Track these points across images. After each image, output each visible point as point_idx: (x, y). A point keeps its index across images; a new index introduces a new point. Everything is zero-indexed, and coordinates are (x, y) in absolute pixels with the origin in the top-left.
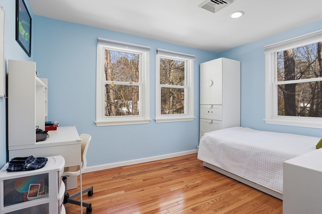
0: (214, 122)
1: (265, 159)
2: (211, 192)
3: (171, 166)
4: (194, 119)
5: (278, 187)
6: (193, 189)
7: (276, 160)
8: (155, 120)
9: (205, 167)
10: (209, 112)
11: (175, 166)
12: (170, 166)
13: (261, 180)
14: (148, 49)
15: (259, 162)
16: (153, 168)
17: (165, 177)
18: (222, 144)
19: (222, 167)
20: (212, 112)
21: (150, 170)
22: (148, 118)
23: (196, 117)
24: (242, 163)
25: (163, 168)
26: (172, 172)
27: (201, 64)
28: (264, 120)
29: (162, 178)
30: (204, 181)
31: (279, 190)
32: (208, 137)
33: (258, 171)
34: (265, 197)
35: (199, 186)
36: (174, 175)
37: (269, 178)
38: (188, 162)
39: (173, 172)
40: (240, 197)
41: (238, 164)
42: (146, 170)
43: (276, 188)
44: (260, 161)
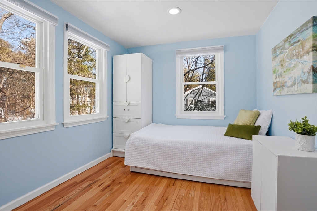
0: (131, 120)
1: (202, 152)
2: (164, 201)
3: (94, 183)
4: (107, 119)
5: (215, 174)
6: (144, 206)
7: (212, 151)
8: (63, 124)
9: (132, 172)
10: (124, 110)
11: (97, 181)
12: (92, 183)
13: (199, 172)
14: (55, 19)
15: (196, 156)
16: (69, 195)
17: (98, 203)
18: (156, 144)
19: (156, 167)
20: (129, 110)
21: (67, 199)
22: (53, 122)
23: (109, 117)
24: (179, 160)
25: (84, 189)
26: (100, 191)
27: (114, 57)
28: (175, 115)
29: (95, 206)
30: (146, 190)
31: (216, 177)
32: (137, 138)
33: (196, 164)
34: (205, 187)
35: (147, 199)
36: (107, 195)
37: (206, 168)
38: (110, 171)
39: (103, 191)
40: (190, 195)
41: (175, 161)
42: (60, 202)
43: (213, 175)
44: (198, 155)
